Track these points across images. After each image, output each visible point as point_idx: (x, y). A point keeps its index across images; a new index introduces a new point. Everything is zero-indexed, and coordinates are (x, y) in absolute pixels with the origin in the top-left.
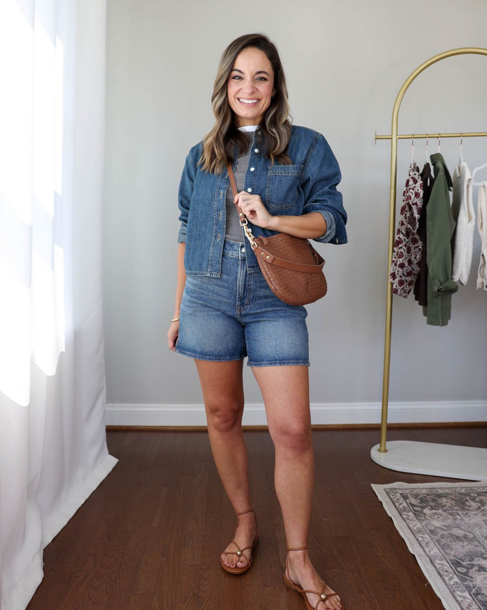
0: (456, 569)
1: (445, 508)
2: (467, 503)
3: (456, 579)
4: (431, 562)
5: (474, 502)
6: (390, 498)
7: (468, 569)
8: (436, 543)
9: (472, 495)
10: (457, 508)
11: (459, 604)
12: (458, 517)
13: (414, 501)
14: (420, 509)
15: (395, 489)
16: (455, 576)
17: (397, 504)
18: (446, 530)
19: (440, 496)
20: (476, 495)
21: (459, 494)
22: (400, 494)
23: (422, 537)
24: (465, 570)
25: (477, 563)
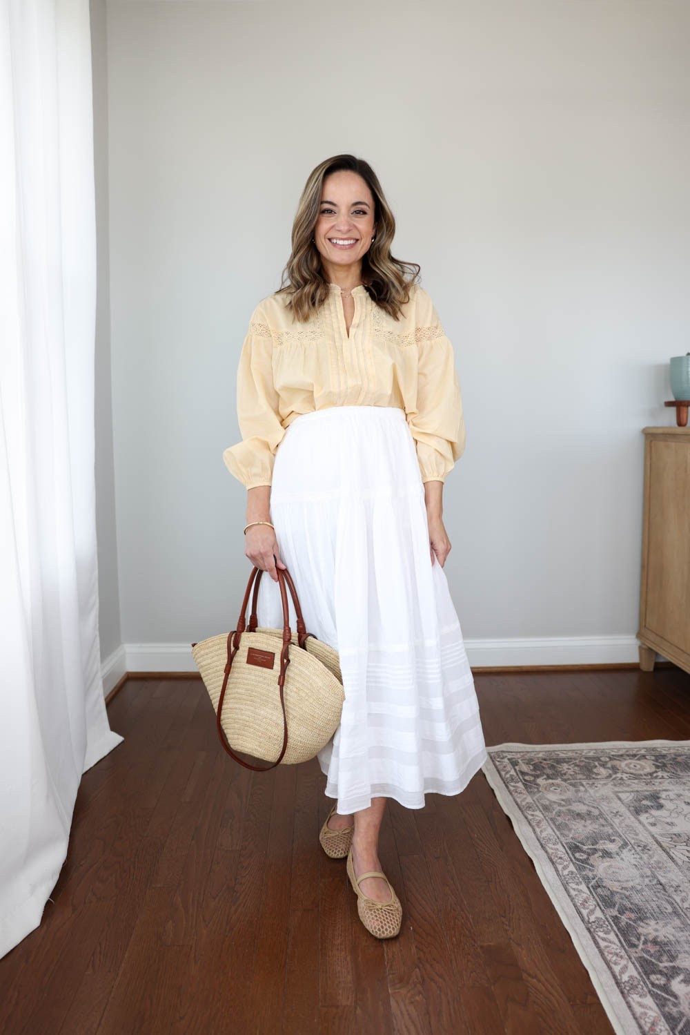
0: (573, 855)
1: (565, 777)
2: (595, 770)
3: (572, 868)
4: (542, 847)
5: (605, 768)
6: (495, 765)
7: (589, 855)
8: (550, 822)
9: (602, 759)
10: (581, 776)
11: (572, 899)
12: (582, 788)
13: (525, 768)
14: (532, 779)
15: (503, 752)
16: (571, 864)
17: (503, 773)
18: (564, 806)
19: (560, 761)
20: (608, 759)
21: (586, 758)
22: (509, 759)
23: (533, 815)
24: (585, 856)
25: (601, 847)
